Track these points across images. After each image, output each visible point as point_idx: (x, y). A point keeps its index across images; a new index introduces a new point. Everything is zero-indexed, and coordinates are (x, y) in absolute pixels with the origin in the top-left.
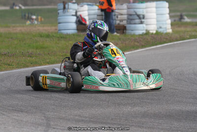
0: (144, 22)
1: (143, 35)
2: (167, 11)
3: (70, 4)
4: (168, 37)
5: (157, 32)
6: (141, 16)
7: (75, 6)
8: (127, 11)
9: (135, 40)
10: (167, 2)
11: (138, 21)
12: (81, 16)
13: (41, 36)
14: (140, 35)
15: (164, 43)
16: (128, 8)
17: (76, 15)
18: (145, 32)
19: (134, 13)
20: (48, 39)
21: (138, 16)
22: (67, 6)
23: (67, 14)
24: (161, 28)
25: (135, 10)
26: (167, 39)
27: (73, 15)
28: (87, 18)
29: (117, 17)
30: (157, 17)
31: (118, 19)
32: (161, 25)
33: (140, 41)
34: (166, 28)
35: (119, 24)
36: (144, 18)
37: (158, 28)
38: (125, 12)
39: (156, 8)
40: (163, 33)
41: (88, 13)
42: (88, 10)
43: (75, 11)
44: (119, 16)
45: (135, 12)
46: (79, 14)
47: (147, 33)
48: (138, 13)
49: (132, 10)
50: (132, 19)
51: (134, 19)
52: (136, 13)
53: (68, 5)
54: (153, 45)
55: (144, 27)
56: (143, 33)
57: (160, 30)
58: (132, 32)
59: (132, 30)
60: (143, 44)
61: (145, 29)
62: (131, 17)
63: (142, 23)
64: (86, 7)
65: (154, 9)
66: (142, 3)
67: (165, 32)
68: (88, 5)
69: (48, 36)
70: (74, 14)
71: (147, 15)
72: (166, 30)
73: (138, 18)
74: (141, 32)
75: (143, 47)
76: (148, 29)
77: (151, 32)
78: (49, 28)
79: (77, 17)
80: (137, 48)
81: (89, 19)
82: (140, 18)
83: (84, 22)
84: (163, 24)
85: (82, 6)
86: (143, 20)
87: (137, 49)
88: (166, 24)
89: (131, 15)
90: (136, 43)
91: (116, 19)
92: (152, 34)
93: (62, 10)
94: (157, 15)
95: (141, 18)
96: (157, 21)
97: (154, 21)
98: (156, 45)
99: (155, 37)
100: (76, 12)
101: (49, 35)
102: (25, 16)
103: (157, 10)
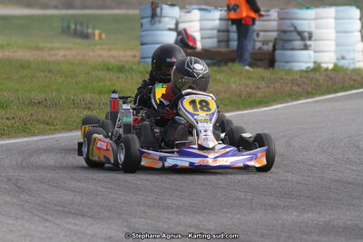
0: (310, 46)
1: (308, 71)
2: (358, 25)
3: (165, 6)
4: (357, 78)
5: (336, 65)
6: (306, 35)
7: (175, 12)
8: (279, 24)
9: (293, 82)
10: (357, 7)
11: (298, 43)
12: (185, 30)
13: (108, 69)
14: (302, 71)
15: (350, 90)
16: (281, 18)
17: (176, 29)
18: (311, 65)
19: (292, 29)
20: (121, 75)
21: (300, 33)
22: (158, 10)
23: (157, 26)
24: (343, 58)
25: (294, 22)
26: (355, 80)
27: (170, 29)
28: (197, 35)
29: (258, 35)
30: (337, 37)
31: (260, 39)
32: (344, 54)
33: (304, 83)
34: (353, 59)
35: (260, 49)
36: (310, 38)
37: (337, 59)
38: (274, 24)
39: (336, 19)
40: (347, 69)
41: (201, 25)
42: (201, 20)
43: (174, 22)
44: (261, 34)
45: (293, 25)
46: (181, 26)
47: (317, 68)
48: (300, 29)
49: (288, 22)
50: (286, 41)
51: (292, 41)
52: (295, 27)
53: (161, 10)
54: (329, 93)
55: (310, 57)
56: (308, 68)
57: (342, 63)
58: (288, 66)
59: (287, 62)
60: (309, 89)
61: (312, 60)
62: (285, 37)
63: (306, 48)
64: (196, 14)
65: (332, 22)
66: (308, 8)
67: (352, 66)
68: (200, 9)
69: (121, 69)
70: (173, 26)
71: (316, 33)
72: (354, 63)
73: (299, 37)
74: (303, 66)
75: (309, 94)
76: (319, 60)
77: (324, 66)
78: (122, 53)
79: (179, 33)
80: (297, 96)
81: (202, 38)
82: (303, 39)
83: (191, 44)
84: (348, 51)
85: (189, 12)
86: (308, 43)
87: (296, 99)
88: (354, 50)
89: (285, 32)
90: (295, 88)
91: (256, 38)
92: (327, 69)
93: (149, 19)
94: (337, 32)
95: (305, 38)
96: (337, 45)
97: (331, 45)
98: (335, 92)
99: (333, 76)
100: (177, 24)
101: (123, 67)
102: (69, 27)
103: (336, 24)
